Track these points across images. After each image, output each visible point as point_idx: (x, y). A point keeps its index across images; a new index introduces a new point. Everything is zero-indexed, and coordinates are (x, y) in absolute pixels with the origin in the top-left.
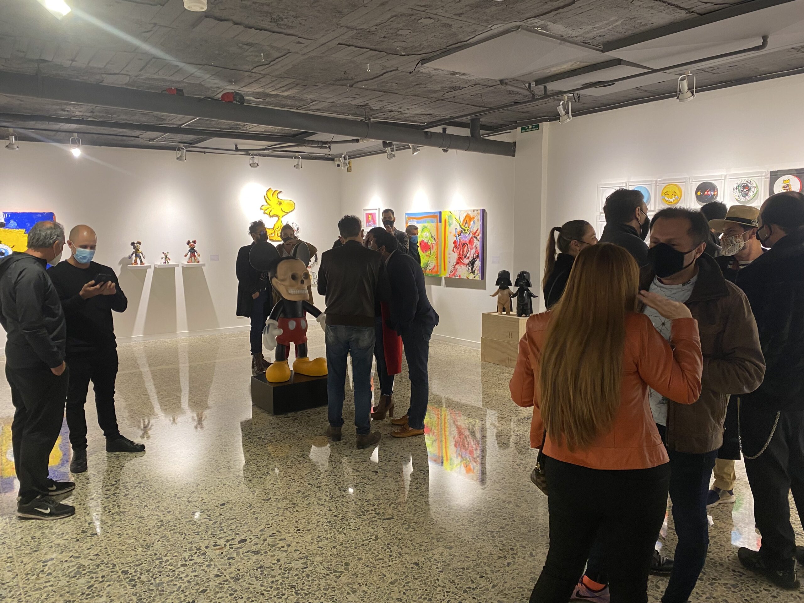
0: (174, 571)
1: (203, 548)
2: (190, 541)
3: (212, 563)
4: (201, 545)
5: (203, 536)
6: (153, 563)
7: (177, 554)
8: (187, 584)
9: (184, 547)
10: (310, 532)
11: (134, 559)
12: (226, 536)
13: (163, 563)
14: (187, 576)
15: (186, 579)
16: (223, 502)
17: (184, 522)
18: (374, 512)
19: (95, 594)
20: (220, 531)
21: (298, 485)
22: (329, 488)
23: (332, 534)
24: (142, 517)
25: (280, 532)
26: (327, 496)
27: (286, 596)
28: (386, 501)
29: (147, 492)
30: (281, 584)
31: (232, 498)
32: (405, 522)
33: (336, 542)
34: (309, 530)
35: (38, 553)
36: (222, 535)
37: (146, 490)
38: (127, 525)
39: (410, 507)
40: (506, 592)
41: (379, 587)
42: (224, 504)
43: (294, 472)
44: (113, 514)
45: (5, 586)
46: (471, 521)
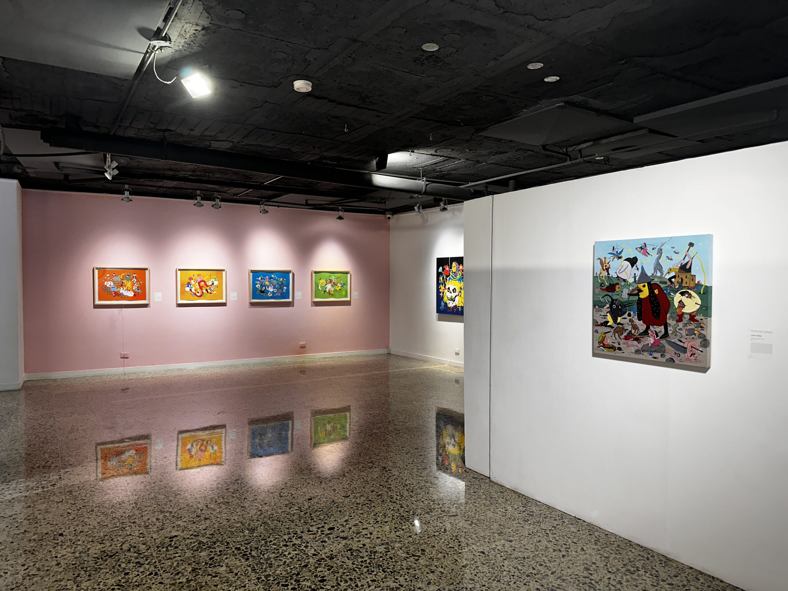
0: (278, 549)
1: (299, 532)
2: (287, 527)
3: (309, 545)
4: (297, 530)
5: (297, 523)
6: (260, 542)
7: (278, 537)
8: (291, 560)
9: (283, 532)
10: (387, 524)
11: (243, 539)
12: (316, 524)
13: (268, 543)
14: (289, 554)
15: (289, 556)
16: (310, 498)
17: (280, 512)
18: (439, 510)
19: (217, 564)
20: (311, 520)
21: (372, 485)
22: (398, 489)
23: (407, 526)
24: (244, 507)
25: (361, 523)
26: (398, 495)
27: (375, 573)
28: (449, 502)
29: (244, 487)
30: (369, 563)
31: (316, 494)
32: (468, 519)
33: (411, 533)
34: (386, 522)
35: (164, 531)
36: (314, 524)
37: (243, 485)
38: (233, 513)
39: (470, 507)
40: (564, 578)
41: (453, 570)
42: (310, 499)
43: (366, 475)
44: (219, 503)
45: (142, 556)
46: (526, 521)
